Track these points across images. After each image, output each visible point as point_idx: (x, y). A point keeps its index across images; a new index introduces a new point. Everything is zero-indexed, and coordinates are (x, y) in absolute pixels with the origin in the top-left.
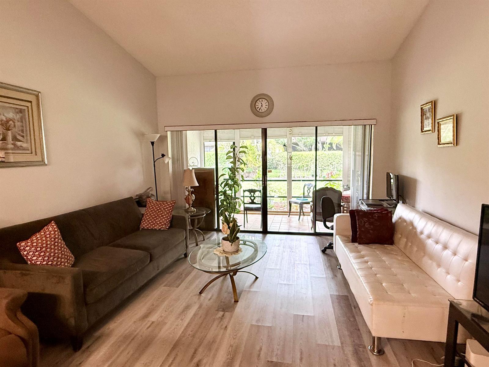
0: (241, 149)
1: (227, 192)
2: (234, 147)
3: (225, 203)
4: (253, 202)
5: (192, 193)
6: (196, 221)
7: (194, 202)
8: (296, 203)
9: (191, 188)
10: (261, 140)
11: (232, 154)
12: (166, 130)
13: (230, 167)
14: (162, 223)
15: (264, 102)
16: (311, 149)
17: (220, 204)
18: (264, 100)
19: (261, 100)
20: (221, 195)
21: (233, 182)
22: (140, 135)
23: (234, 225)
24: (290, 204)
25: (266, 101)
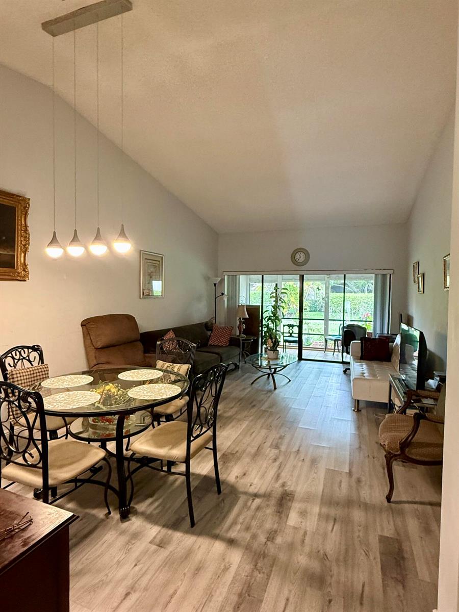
0: (283, 291)
1: (270, 326)
2: (276, 288)
3: (267, 334)
4: (291, 336)
5: (243, 323)
6: (246, 344)
7: (244, 330)
8: (331, 339)
9: (243, 319)
10: (299, 283)
11: (274, 295)
12: (224, 274)
13: (273, 305)
14: (224, 341)
15: (302, 255)
17: (263, 334)
18: (302, 253)
19: (299, 253)
20: (265, 328)
21: (275, 318)
22: (207, 279)
23: (275, 341)
24: (326, 341)
25: (303, 254)
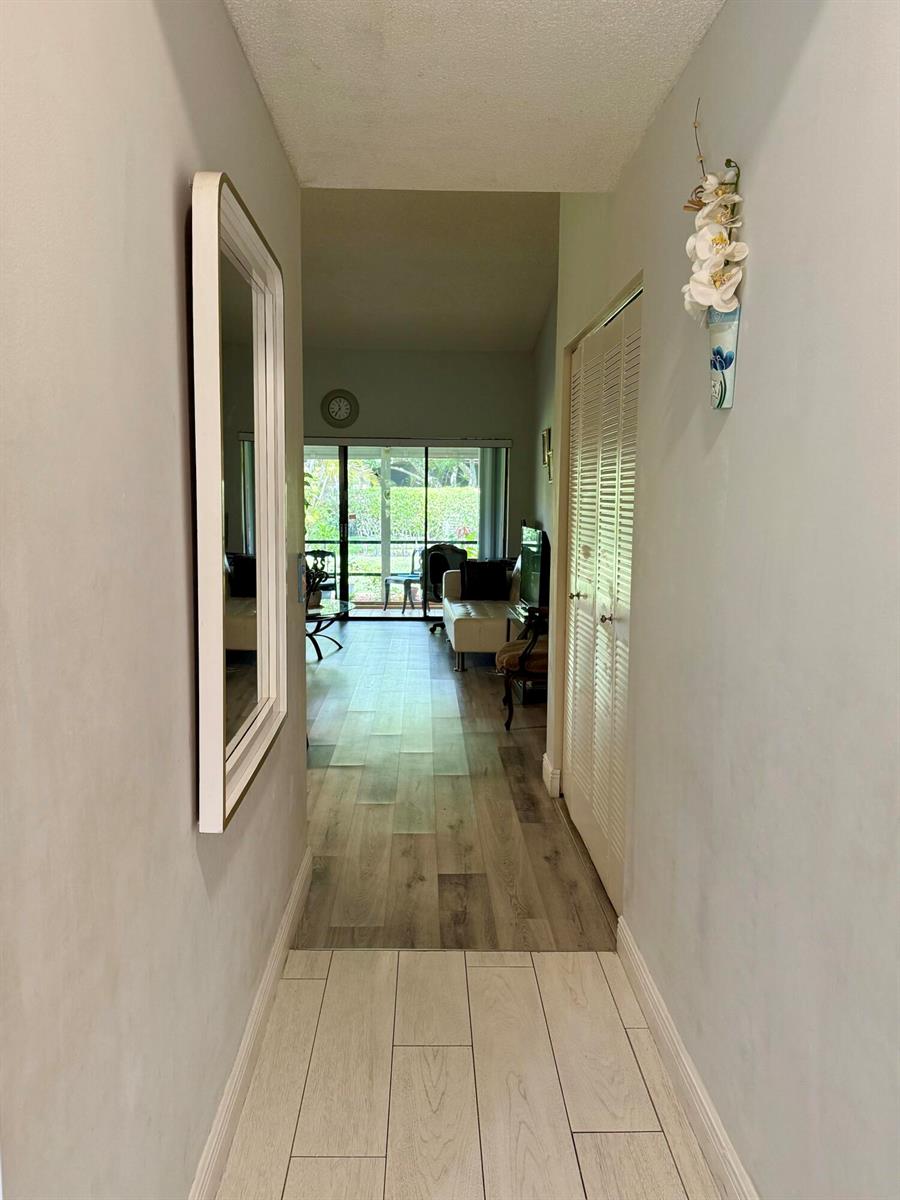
10: (338, 462)
15: (344, 404)
16: (449, 480)
18: (343, 400)
19: (338, 400)
24: (387, 586)
25: (346, 403)
